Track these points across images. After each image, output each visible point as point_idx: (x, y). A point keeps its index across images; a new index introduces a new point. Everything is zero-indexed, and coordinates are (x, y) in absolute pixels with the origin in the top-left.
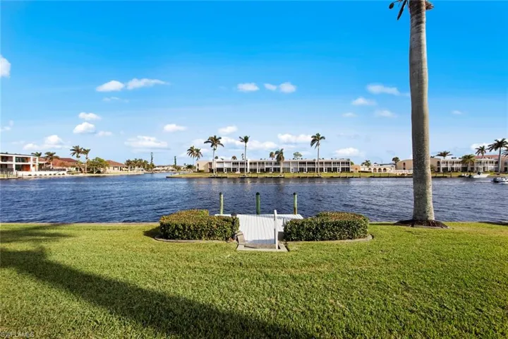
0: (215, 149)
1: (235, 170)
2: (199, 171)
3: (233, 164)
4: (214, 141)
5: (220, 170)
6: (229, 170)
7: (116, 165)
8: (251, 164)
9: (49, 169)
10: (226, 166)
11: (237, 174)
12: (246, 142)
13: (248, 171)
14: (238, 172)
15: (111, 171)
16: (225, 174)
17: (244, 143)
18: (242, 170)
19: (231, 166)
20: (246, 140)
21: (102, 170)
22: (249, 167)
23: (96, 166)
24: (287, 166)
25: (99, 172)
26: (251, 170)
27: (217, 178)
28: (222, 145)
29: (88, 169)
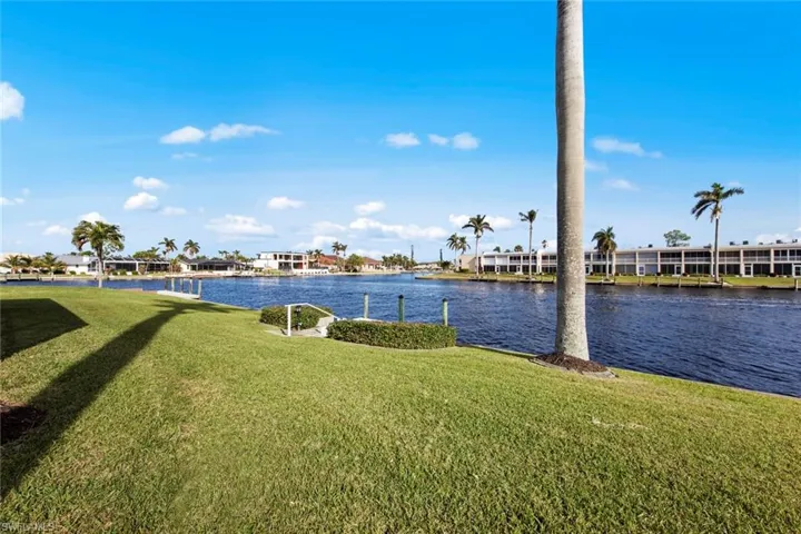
0: (478, 237)
1: (513, 269)
2: (462, 271)
3: (511, 258)
4: (478, 224)
5: (490, 269)
6: (503, 269)
7: (371, 262)
8: (544, 258)
9: (317, 267)
10: (498, 262)
11: (518, 276)
12: (531, 221)
13: (539, 270)
14: (520, 273)
15: (367, 270)
16: (498, 276)
17: (528, 222)
18: (526, 269)
19: (508, 263)
20: (531, 216)
21: (358, 268)
22: (540, 263)
23: (354, 263)
24: (626, 262)
25: (355, 271)
26: (545, 269)
27: (481, 281)
28: (491, 229)
29: (346, 267)
